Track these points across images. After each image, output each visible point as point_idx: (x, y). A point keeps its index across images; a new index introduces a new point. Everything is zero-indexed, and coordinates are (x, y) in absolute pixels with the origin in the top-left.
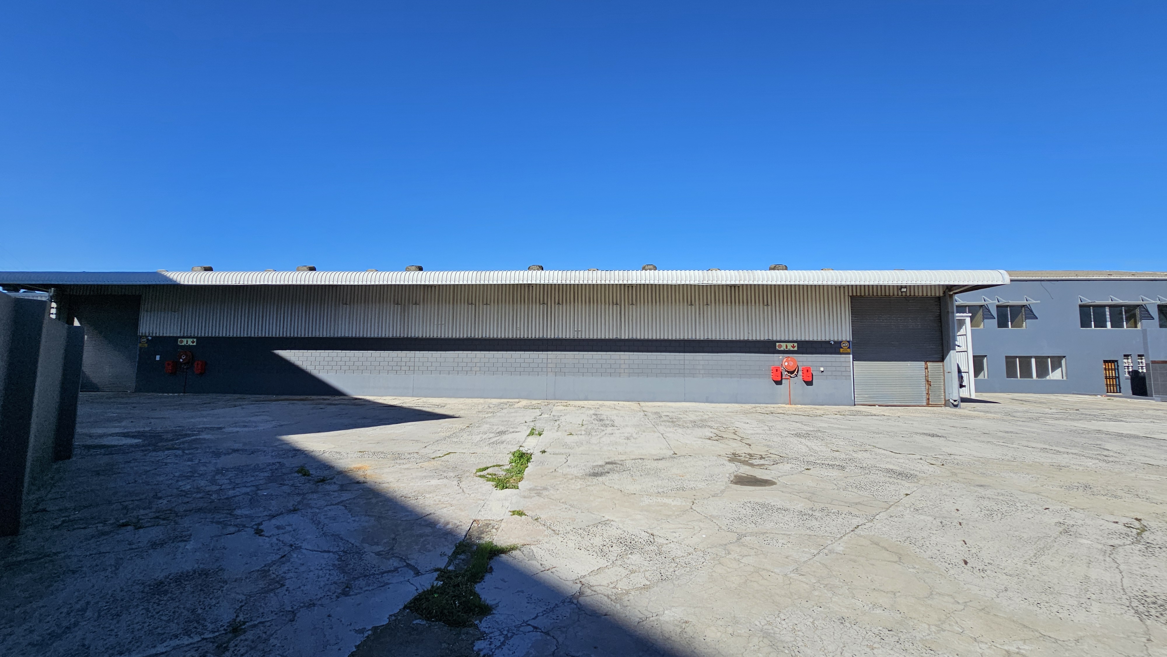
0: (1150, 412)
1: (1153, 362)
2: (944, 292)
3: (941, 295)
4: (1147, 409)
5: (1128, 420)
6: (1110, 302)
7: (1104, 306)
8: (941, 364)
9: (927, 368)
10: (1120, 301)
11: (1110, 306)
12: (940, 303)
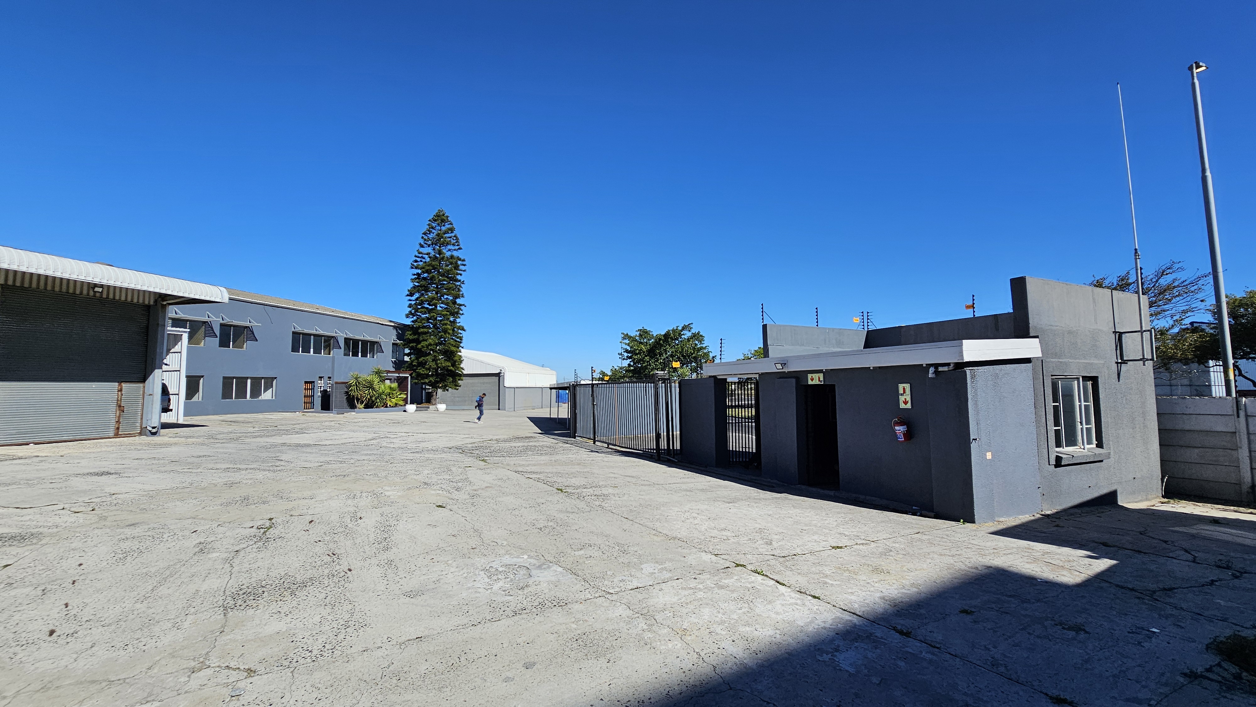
0: (327, 423)
1: (336, 383)
2: (156, 301)
3: (152, 303)
4: (326, 421)
5: (309, 432)
6: (314, 332)
7: (310, 335)
8: (141, 385)
9: (121, 390)
10: (321, 332)
11: (315, 335)
12: (149, 312)
